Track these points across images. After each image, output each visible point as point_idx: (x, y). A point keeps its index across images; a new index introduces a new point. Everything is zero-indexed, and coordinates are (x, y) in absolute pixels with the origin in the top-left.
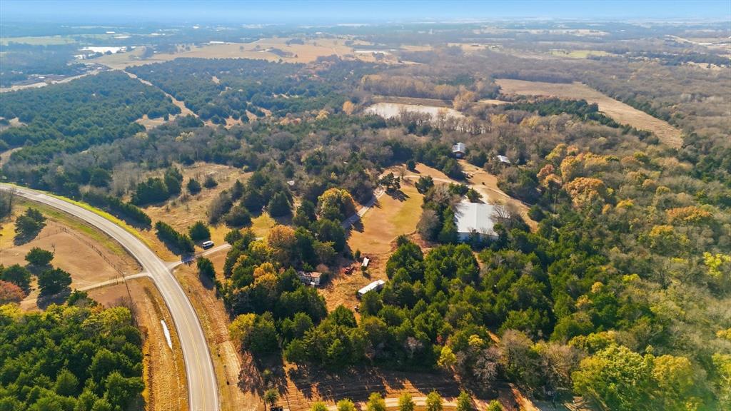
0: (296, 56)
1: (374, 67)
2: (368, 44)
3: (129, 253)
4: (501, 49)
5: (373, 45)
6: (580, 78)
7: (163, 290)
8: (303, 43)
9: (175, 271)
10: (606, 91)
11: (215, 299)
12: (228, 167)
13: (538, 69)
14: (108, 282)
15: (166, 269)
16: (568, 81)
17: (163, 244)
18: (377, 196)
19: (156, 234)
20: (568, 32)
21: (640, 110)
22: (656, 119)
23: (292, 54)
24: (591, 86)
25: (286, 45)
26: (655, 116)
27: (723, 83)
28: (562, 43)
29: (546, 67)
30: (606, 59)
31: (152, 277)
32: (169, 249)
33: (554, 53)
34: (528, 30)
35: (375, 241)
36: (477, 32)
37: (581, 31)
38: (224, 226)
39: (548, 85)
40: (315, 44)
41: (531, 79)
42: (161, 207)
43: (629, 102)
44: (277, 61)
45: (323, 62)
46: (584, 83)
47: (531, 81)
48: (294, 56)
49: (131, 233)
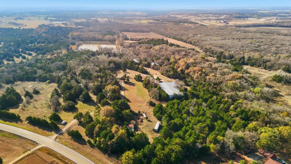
0: (26, 25)
1: (68, 29)
2: (55, 19)
3: (20, 137)
4: (114, 20)
5: (57, 19)
6: (151, 30)
7: (60, 152)
8: (23, 19)
9: (57, 140)
10: (164, 35)
11: (92, 149)
12: (36, 82)
13: (136, 28)
14: (23, 156)
15: (51, 140)
16: (148, 32)
17: (36, 128)
18: (123, 86)
19: (28, 123)
20: (133, 13)
21: (180, 41)
22: (187, 44)
23: (23, 25)
24: (157, 33)
25: (15, 20)
26: (186, 43)
27: (198, 30)
28: (135, 17)
29: (138, 27)
30: (154, 23)
31: (47, 146)
32: (44, 129)
33: (135, 21)
34: (118, 13)
35: (139, 105)
36: (99, 13)
37: (137, 13)
38: (64, 112)
39: (142, 34)
40: (29, 19)
41: (135, 31)
42: (17, 108)
43: (174, 38)
44: (18, 28)
45: (43, 28)
46: (154, 32)
47: (135, 32)
48: (24, 25)
49: (12, 126)
